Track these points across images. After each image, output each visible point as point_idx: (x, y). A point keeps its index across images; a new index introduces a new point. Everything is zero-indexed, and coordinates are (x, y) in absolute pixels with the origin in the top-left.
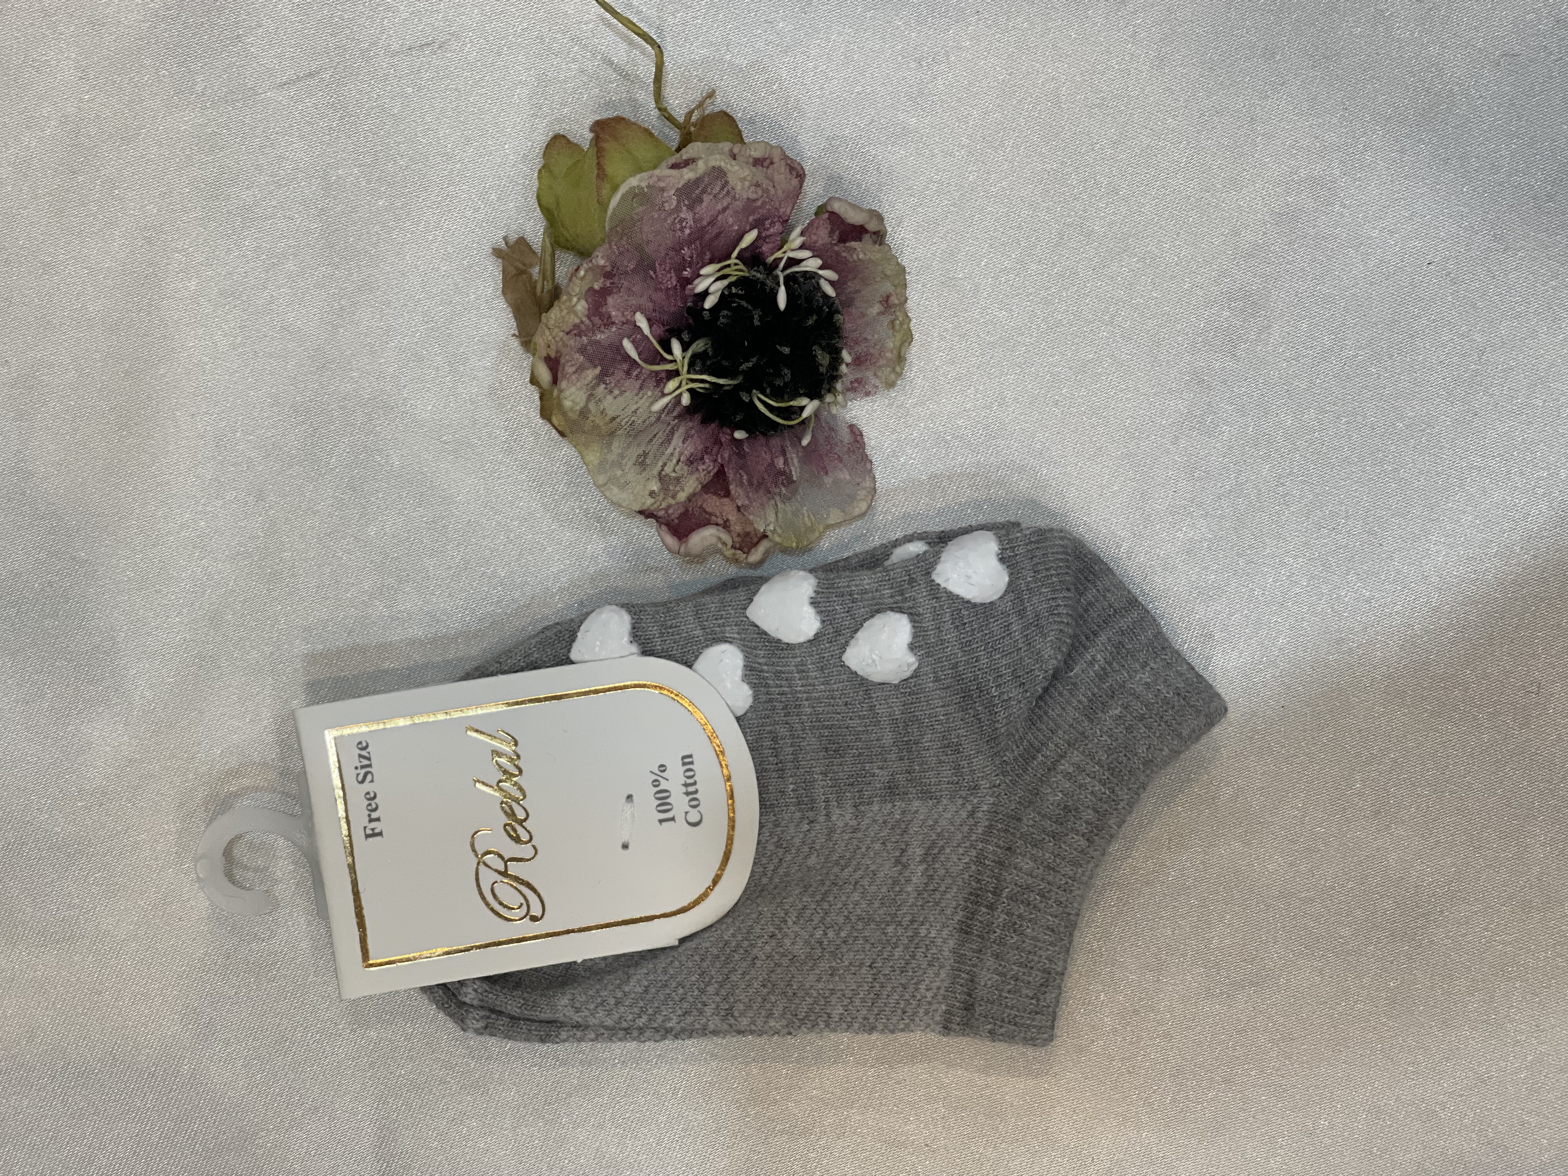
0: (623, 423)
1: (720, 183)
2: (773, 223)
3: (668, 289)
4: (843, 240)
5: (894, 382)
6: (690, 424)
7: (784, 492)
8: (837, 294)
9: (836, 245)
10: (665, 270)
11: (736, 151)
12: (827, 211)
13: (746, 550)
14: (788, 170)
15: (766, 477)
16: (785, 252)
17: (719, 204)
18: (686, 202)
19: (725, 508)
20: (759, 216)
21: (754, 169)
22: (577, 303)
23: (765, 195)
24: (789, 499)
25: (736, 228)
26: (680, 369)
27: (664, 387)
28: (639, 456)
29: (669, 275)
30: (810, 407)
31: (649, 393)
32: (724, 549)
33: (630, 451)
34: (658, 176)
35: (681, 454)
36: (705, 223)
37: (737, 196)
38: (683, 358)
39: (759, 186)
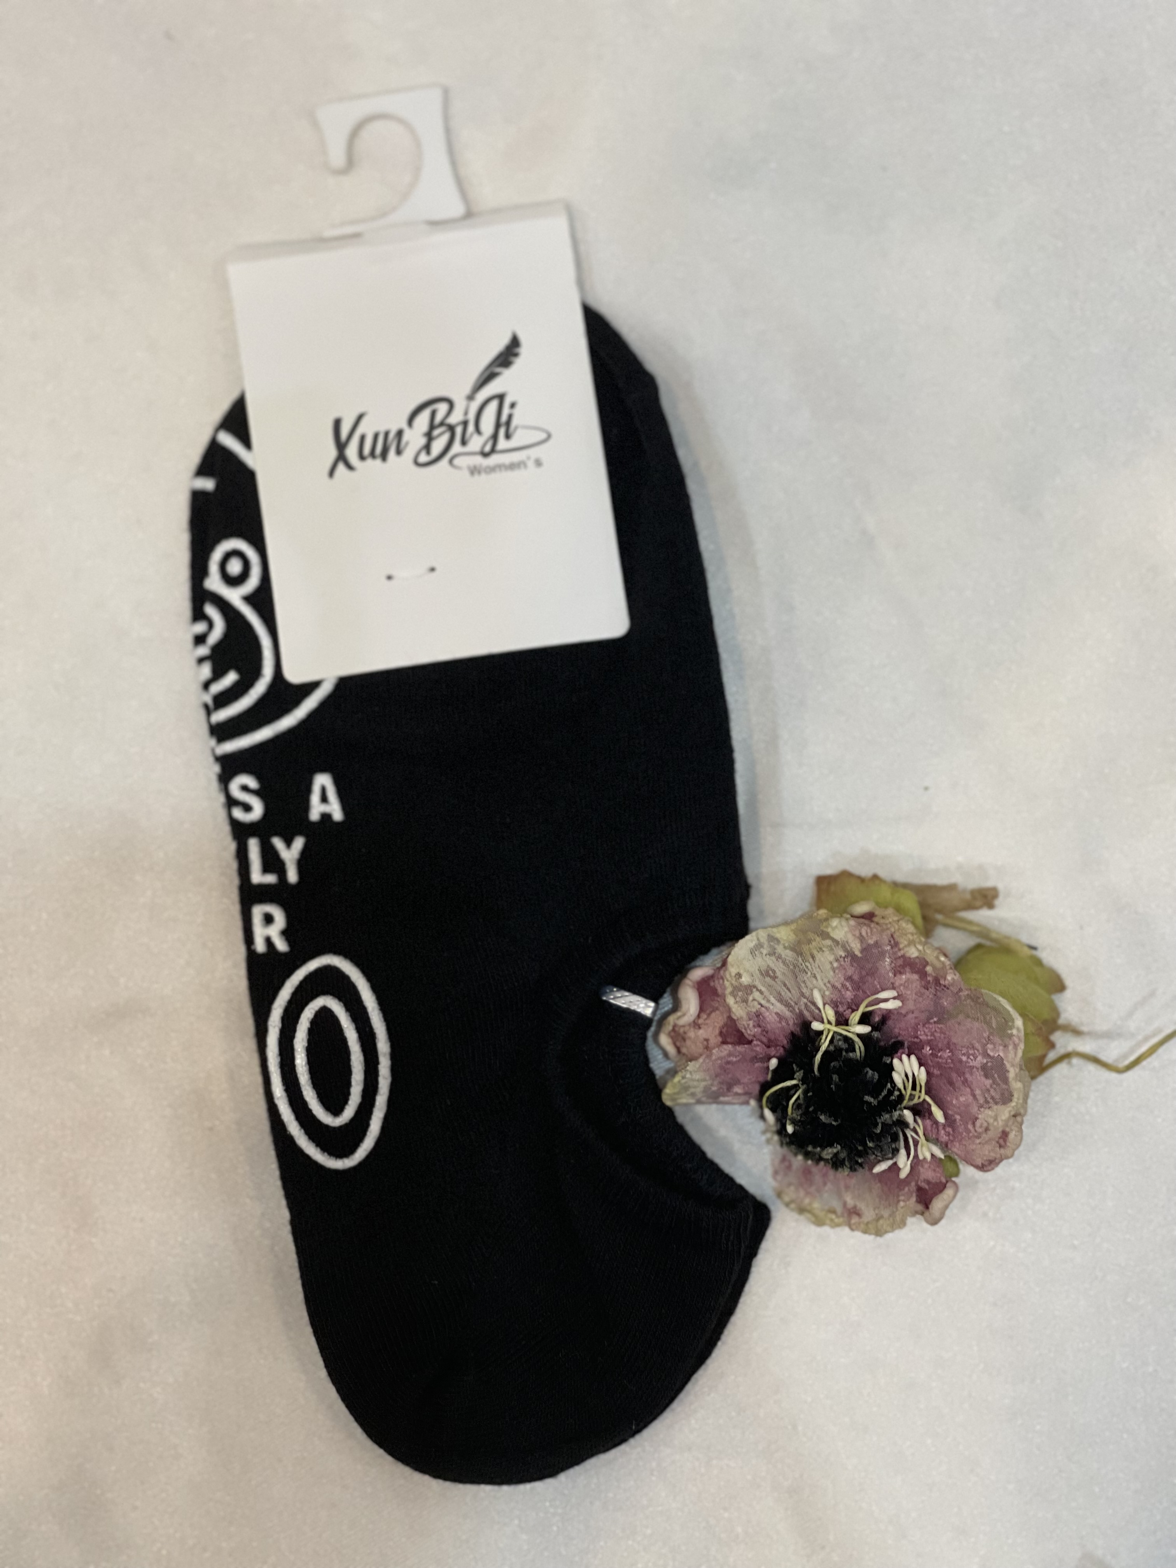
1: (997, 1097)
2: (948, 1134)
3: (915, 1030)
4: (920, 1189)
6: (791, 1023)
8: (875, 1174)
10: (936, 1031)
12: (947, 1182)
14: (991, 1158)
15: (730, 1076)
17: (980, 1093)
18: (989, 1064)
19: (711, 1031)
20: (958, 1124)
21: (1001, 1130)
22: (917, 949)
23: (976, 1134)
25: (954, 1102)
26: (846, 1028)
28: (774, 972)
29: (929, 1034)
31: (829, 992)
33: (781, 965)
34: (1018, 1045)
35: (767, 1008)
36: (968, 1076)
38: (853, 1033)
39: (985, 1131)
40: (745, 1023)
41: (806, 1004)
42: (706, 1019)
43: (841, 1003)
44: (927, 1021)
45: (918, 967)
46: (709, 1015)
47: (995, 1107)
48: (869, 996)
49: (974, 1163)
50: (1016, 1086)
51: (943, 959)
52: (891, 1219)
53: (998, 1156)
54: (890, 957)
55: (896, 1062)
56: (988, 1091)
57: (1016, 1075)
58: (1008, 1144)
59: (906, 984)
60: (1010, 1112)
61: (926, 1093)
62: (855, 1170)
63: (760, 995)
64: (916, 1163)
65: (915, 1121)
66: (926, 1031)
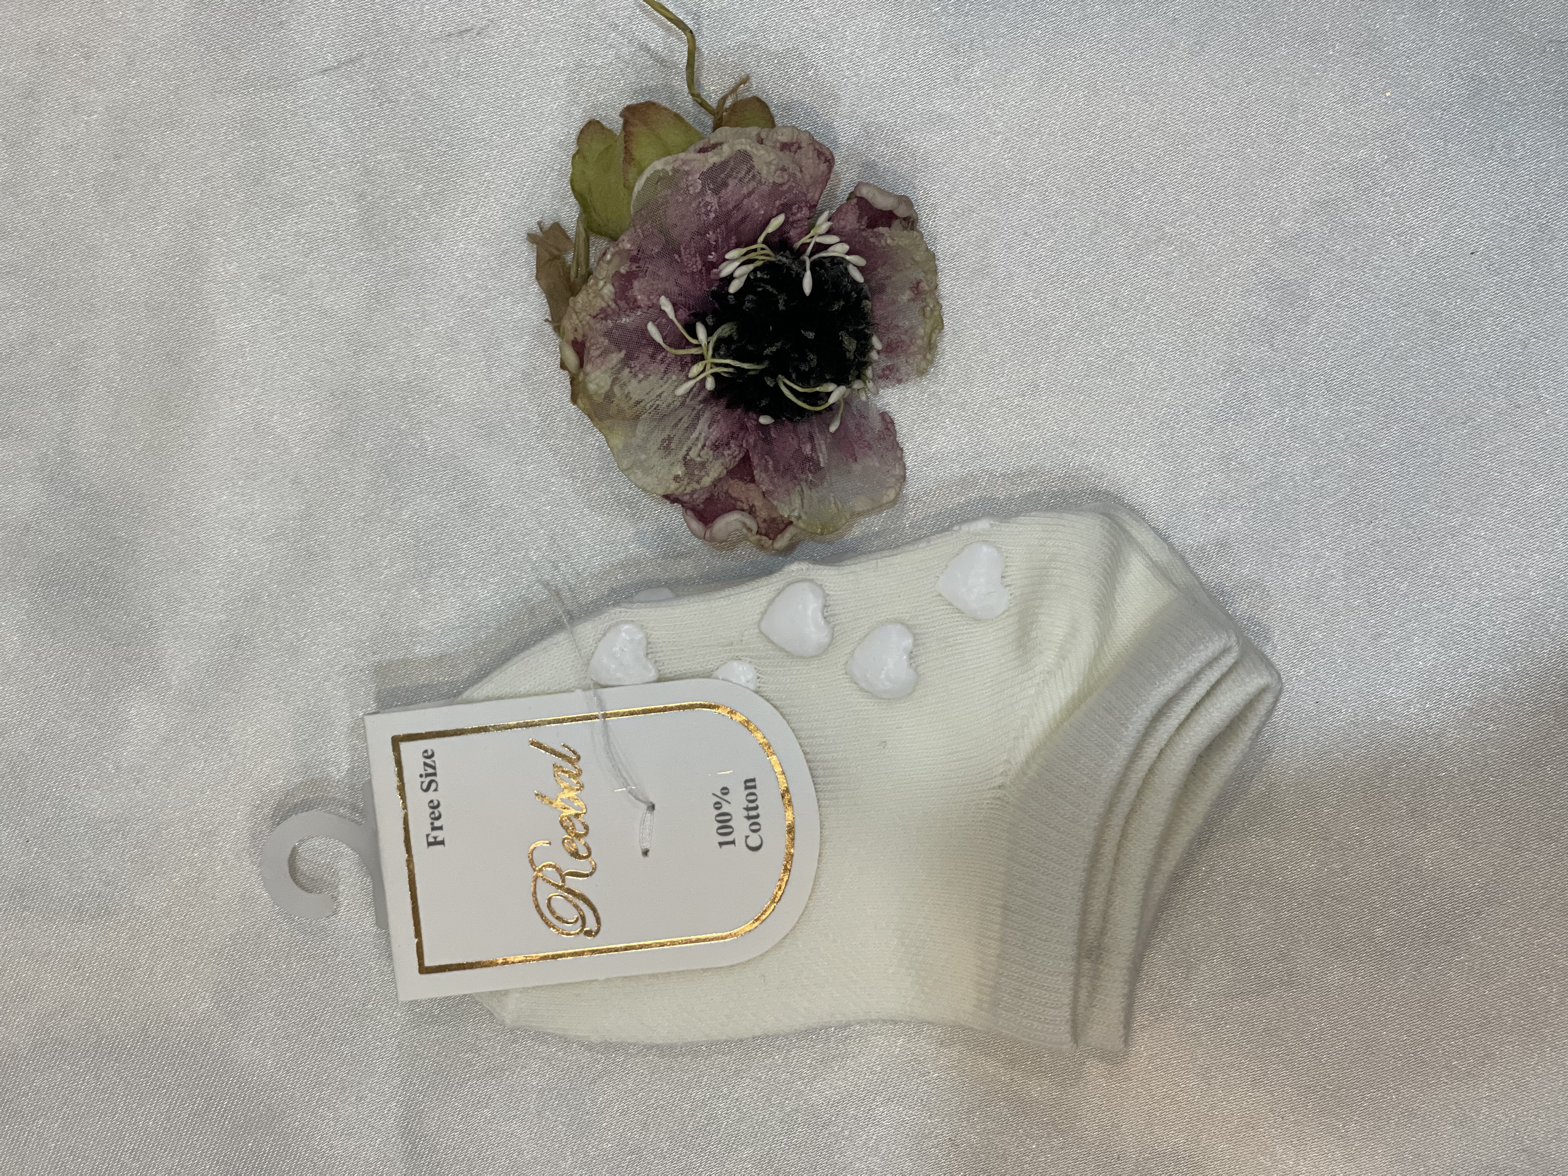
0: (648, 407)
1: (745, 168)
2: (800, 208)
3: (693, 273)
4: (872, 225)
5: (925, 369)
6: (716, 409)
7: (811, 478)
8: (866, 281)
9: (864, 230)
10: (689, 254)
11: (763, 135)
12: (856, 197)
13: (772, 536)
14: (816, 155)
15: (793, 463)
16: (812, 237)
17: (745, 188)
18: (711, 186)
19: (751, 494)
20: (786, 200)
21: (781, 154)
22: (603, 286)
23: (792, 180)
24: (816, 486)
25: (763, 212)
26: (705, 353)
27: (689, 371)
28: (663, 441)
29: (694, 259)
30: (837, 393)
31: (674, 377)
32: (749, 534)
33: (655, 434)
34: (682, 160)
35: (706, 439)
36: (730, 207)
37: (763, 180)
38: (708, 343)
39: (786, 170)
40: (727, 460)
42: (742, 502)
44: (680, 264)
45: (623, 283)
46: (735, 499)
47: (757, 167)
49: (826, 173)
51: (609, 257)
53: (812, 147)
54: (619, 317)
56: (741, 179)
58: (796, 140)
60: (758, 150)
63: (693, 450)
66: (690, 263)
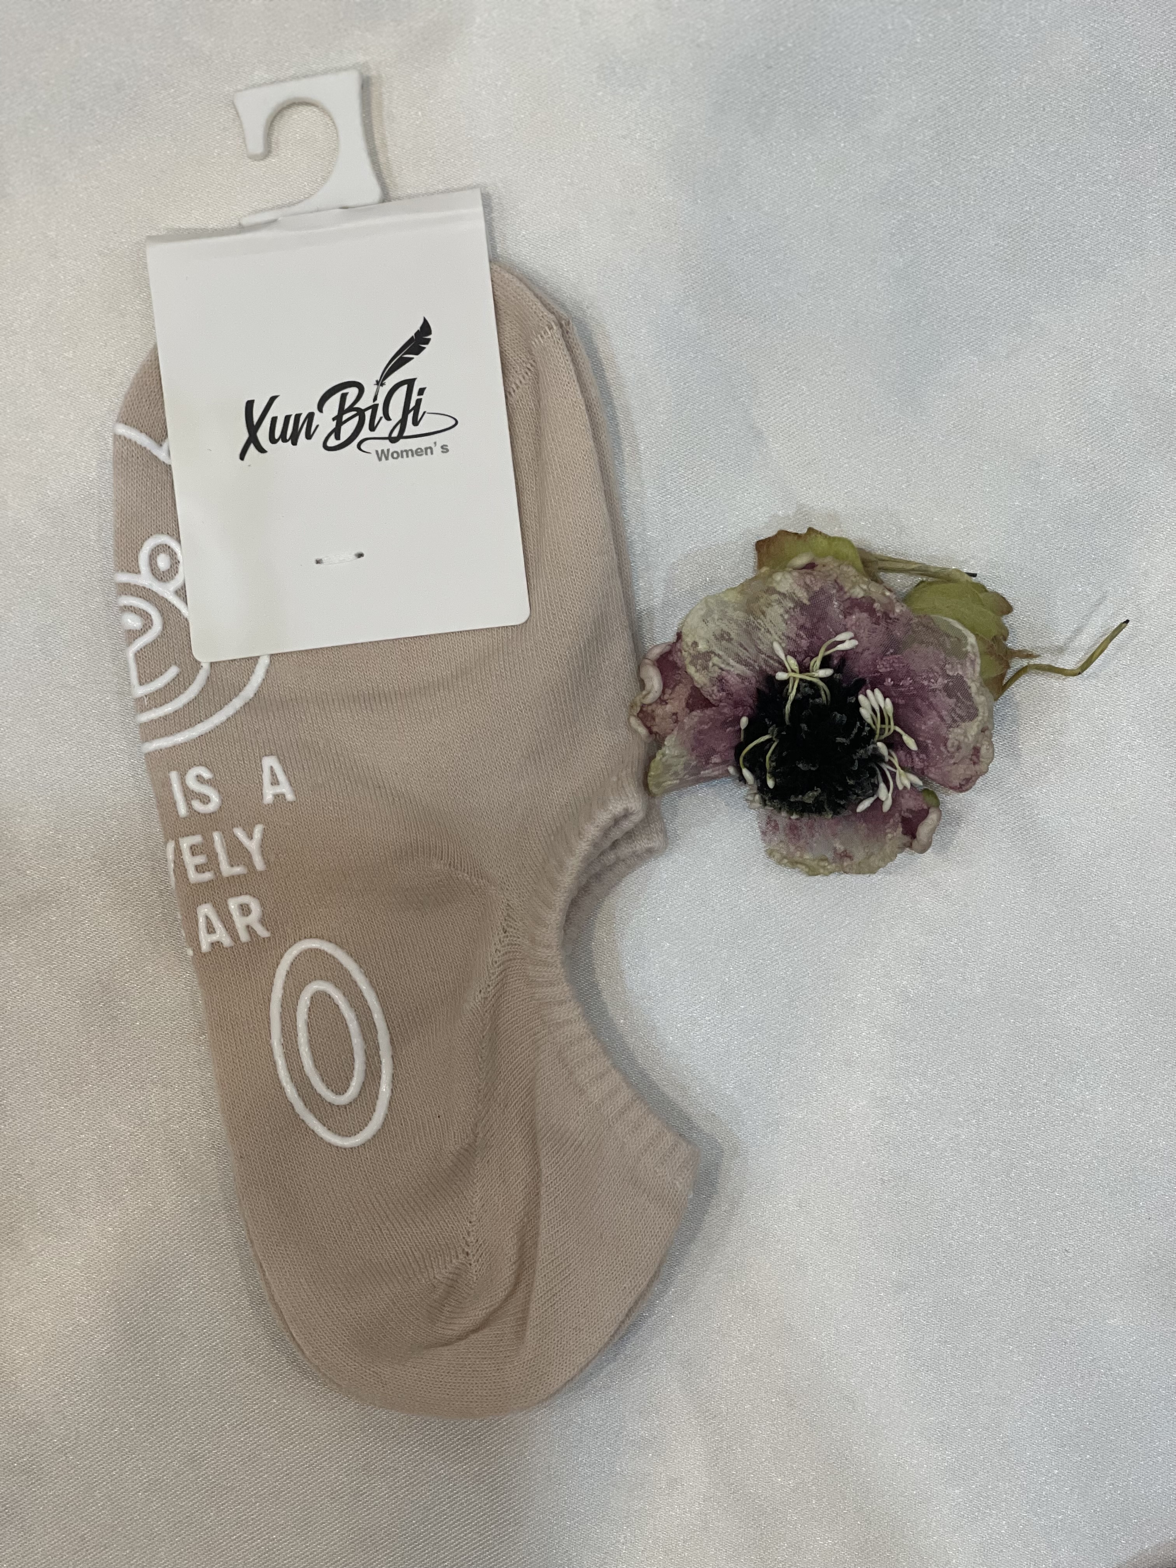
1: (963, 714)
2: (922, 762)
3: (876, 665)
4: (905, 821)
5: (774, 858)
6: (753, 681)
8: (858, 814)
9: (901, 816)
10: (893, 663)
11: (988, 732)
12: (929, 808)
14: (967, 776)
15: (705, 747)
17: (946, 713)
18: (951, 684)
19: (677, 703)
20: (930, 750)
21: (972, 746)
22: (862, 589)
23: (949, 755)
25: (923, 728)
26: (807, 674)
27: (792, 656)
28: (728, 634)
29: (888, 666)
31: (788, 643)
32: (642, 697)
33: (735, 627)
34: (975, 660)
35: (728, 672)
36: (931, 699)
37: (951, 729)
38: (816, 678)
39: (957, 750)
40: (709, 689)
41: (765, 661)
42: (671, 693)
43: (798, 652)
44: (884, 654)
45: (865, 605)
46: (673, 689)
47: (963, 724)
48: (824, 642)
49: (951, 785)
50: (980, 699)
51: (888, 593)
52: (882, 853)
53: (973, 773)
54: (837, 600)
55: (861, 697)
56: (953, 710)
57: (978, 689)
58: (981, 759)
59: (858, 623)
60: (978, 726)
61: (895, 724)
62: (839, 813)
63: (720, 660)
64: (897, 794)
65: (890, 754)
66: (885, 663)
